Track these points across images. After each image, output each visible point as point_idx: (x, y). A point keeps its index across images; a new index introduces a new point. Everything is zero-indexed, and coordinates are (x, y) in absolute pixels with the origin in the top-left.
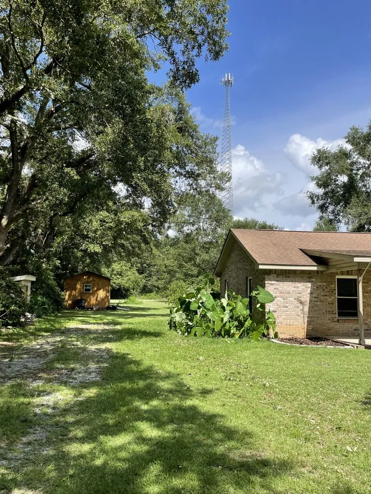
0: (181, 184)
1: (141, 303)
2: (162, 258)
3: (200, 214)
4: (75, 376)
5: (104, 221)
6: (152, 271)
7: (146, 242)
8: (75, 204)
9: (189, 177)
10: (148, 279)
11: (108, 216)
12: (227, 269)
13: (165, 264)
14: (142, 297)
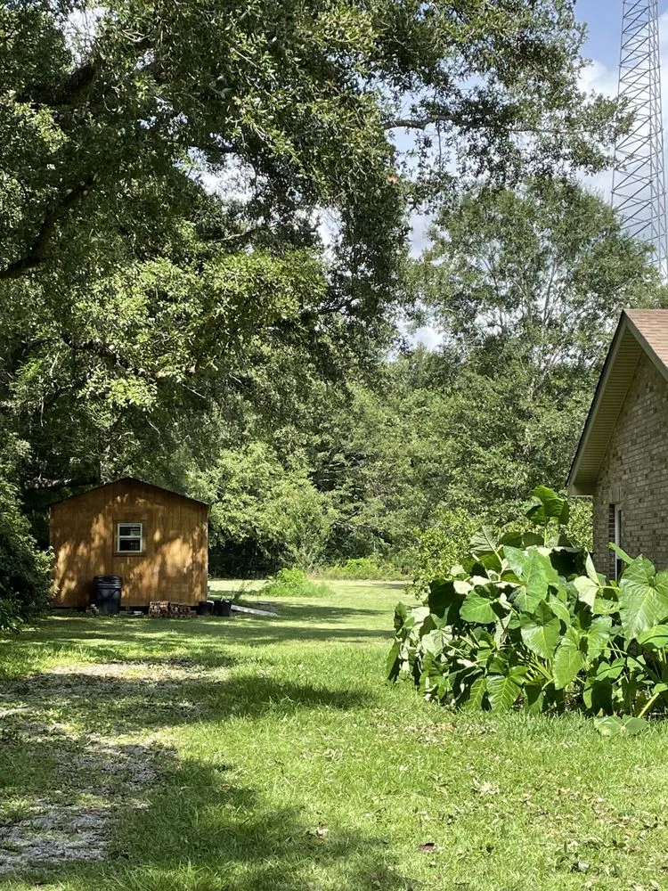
0: (445, 150)
1: (323, 591)
2: (400, 430)
3: (539, 263)
4: (20, 843)
5: (164, 296)
6: (364, 478)
7: (329, 371)
8: (46, 229)
9: (475, 124)
10: (351, 506)
11: (176, 277)
12: (615, 464)
13: (410, 454)
14: (331, 571)
